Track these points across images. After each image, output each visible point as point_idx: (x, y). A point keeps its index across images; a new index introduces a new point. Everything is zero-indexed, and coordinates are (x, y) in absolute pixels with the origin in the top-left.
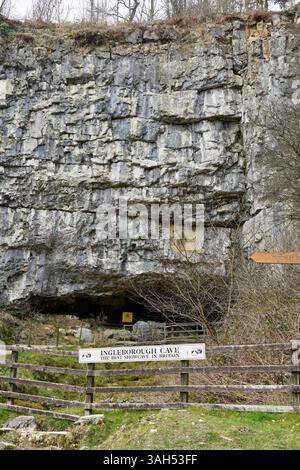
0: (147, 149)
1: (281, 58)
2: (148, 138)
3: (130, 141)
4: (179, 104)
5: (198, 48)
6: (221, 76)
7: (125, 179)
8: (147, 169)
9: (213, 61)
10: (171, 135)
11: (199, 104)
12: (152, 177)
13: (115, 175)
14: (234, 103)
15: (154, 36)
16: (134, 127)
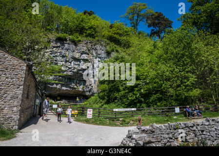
0: (69, 64)
2: (70, 61)
3: (66, 62)
4: (77, 55)
6: (86, 51)
7: (65, 69)
8: (69, 68)
9: (84, 48)
11: (81, 56)
14: (88, 57)
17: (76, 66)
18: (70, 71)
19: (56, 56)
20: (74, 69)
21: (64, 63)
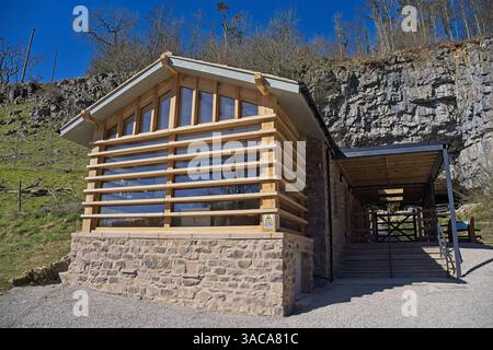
0: (409, 117)
1: (478, 66)
2: (409, 111)
3: (400, 114)
4: (423, 93)
5: (429, 64)
6: (444, 76)
7: (400, 133)
8: (411, 128)
9: (438, 69)
10: (421, 110)
11: (433, 93)
12: (413, 132)
13: (395, 132)
14: (452, 90)
15: (403, 59)
16: (401, 107)
17: (427, 120)
18: (416, 135)
19: (375, 107)
20: (422, 129)
21: (395, 118)
